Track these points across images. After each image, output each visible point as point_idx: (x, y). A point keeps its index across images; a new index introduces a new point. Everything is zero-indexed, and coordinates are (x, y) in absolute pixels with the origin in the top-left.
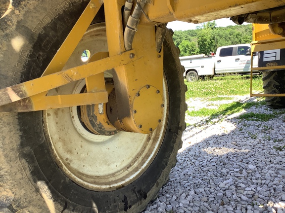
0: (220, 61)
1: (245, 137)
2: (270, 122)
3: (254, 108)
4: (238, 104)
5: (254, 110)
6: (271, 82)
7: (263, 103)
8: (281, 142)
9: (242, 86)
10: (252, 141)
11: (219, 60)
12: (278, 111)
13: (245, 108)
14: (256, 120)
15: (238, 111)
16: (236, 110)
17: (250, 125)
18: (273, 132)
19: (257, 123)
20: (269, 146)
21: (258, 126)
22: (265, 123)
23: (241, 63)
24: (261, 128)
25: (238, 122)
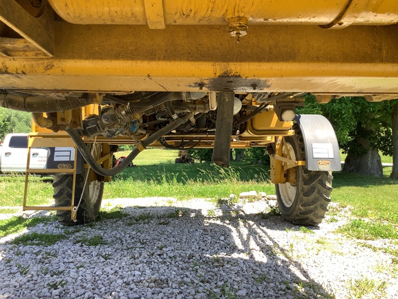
0: (10, 154)
1: (11, 273)
2: (56, 246)
3: (41, 225)
4: (20, 220)
5: (40, 229)
6: (63, 189)
7: (56, 218)
8: (61, 276)
9: (37, 192)
10: (21, 278)
11: (7, 151)
12: (71, 229)
13: (28, 226)
14: (38, 245)
15: (16, 231)
16: (13, 229)
17: (25, 252)
18: (55, 260)
19: (37, 249)
20: (42, 284)
21: (37, 254)
22: (49, 247)
23: (40, 159)
24: (40, 257)
25: (8, 249)
